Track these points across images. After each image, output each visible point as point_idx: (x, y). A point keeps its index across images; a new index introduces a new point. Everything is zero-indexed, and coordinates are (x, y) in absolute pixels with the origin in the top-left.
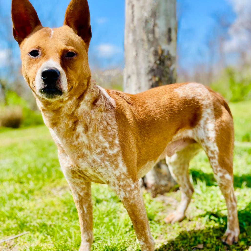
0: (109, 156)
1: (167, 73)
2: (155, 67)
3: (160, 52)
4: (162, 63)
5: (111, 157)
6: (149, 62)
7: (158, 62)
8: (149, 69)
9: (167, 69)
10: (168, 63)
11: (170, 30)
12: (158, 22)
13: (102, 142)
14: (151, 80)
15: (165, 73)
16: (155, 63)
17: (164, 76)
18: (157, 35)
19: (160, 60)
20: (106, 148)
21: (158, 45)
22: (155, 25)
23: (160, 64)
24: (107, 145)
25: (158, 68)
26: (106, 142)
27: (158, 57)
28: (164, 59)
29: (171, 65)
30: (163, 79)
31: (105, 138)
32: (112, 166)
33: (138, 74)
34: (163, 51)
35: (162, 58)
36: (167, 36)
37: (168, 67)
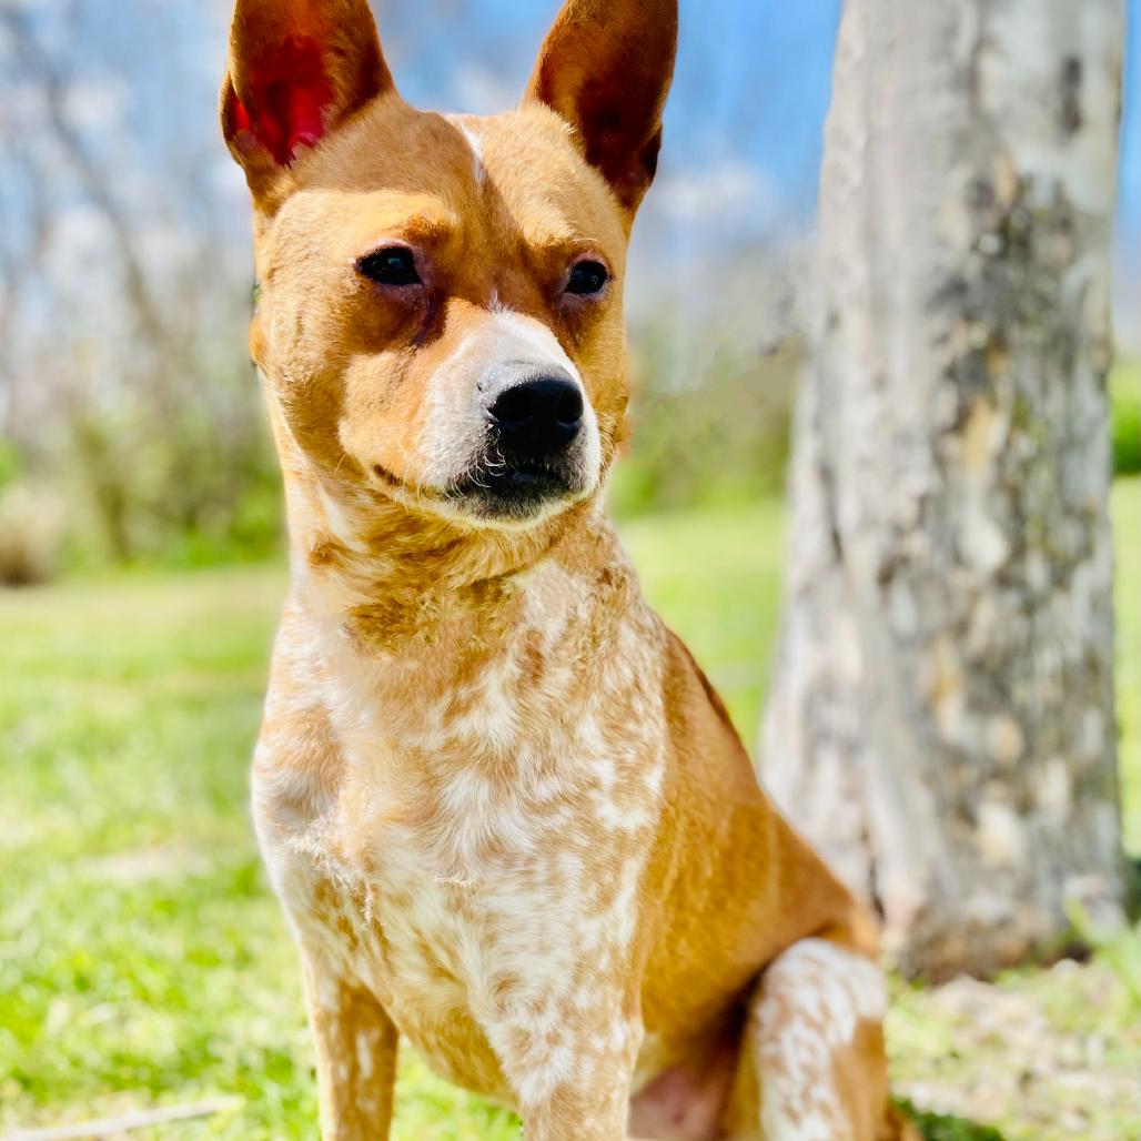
0: (592, 828)
1: (1045, 303)
2: (972, 269)
3: (1004, 189)
4: (1014, 250)
5: (604, 840)
6: (942, 242)
7: (991, 244)
8: (939, 282)
9: (1045, 285)
10: (1050, 247)
11: (1072, 71)
12: (1000, 26)
13: (587, 754)
14: (943, 340)
15: (1029, 306)
16: (975, 247)
17: (1022, 319)
18: (993, 99)
19: (1003, 230)
20: (594, 784)
21: (997, 148)
22: (983, 43)
23: (1002, 255)
24: (605, 771)
25: (987, 276)
26: (605, 757)
27: (991, 219)
28: (1029, 229)
29: (1072, 260)
30: (1016, 334)
31: (609, 740)
32: (584, 889)
33: (879, 307)
34: (1023, 186)
35: (1017, 222)
36: (1056, 104)
37: (1055, 272)
